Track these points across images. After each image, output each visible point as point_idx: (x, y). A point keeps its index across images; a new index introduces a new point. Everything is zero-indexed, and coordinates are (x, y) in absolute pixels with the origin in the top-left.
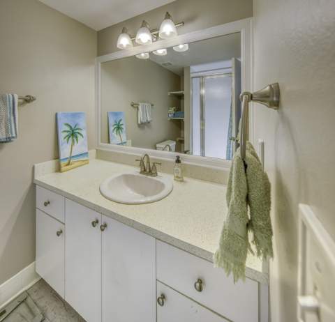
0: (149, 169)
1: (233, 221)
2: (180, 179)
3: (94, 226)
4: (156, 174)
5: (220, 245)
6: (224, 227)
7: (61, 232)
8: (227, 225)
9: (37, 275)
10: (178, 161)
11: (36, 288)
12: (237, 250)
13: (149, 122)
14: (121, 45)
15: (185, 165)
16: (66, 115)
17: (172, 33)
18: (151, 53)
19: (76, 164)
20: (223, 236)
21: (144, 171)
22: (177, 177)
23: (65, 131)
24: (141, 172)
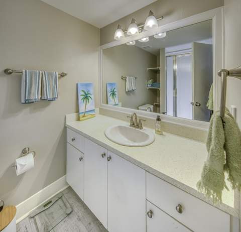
0: (136, 124)
1: (212, 161)
2: (160, 133)
3: (103, 157)
4: (141, 128)
5: (202, 177)
6: (205, 165)
7: (82, 158)
8: (208, 163)
9: (67, 183)
10: (158, 119)
11: (66, 191)
12: (216, 181)
13: (134, 91)
14: (117, 37)
15: (164, 122)
16: (83, 85)
17: (154, 26)
18: (137, 41)
19: (88, 117)
20: (204, 171)
21: (133, 125)
22: (158, 131)
23: (82, 95)
24: (131, 125)
